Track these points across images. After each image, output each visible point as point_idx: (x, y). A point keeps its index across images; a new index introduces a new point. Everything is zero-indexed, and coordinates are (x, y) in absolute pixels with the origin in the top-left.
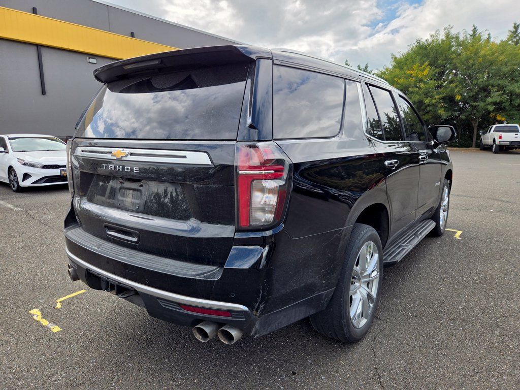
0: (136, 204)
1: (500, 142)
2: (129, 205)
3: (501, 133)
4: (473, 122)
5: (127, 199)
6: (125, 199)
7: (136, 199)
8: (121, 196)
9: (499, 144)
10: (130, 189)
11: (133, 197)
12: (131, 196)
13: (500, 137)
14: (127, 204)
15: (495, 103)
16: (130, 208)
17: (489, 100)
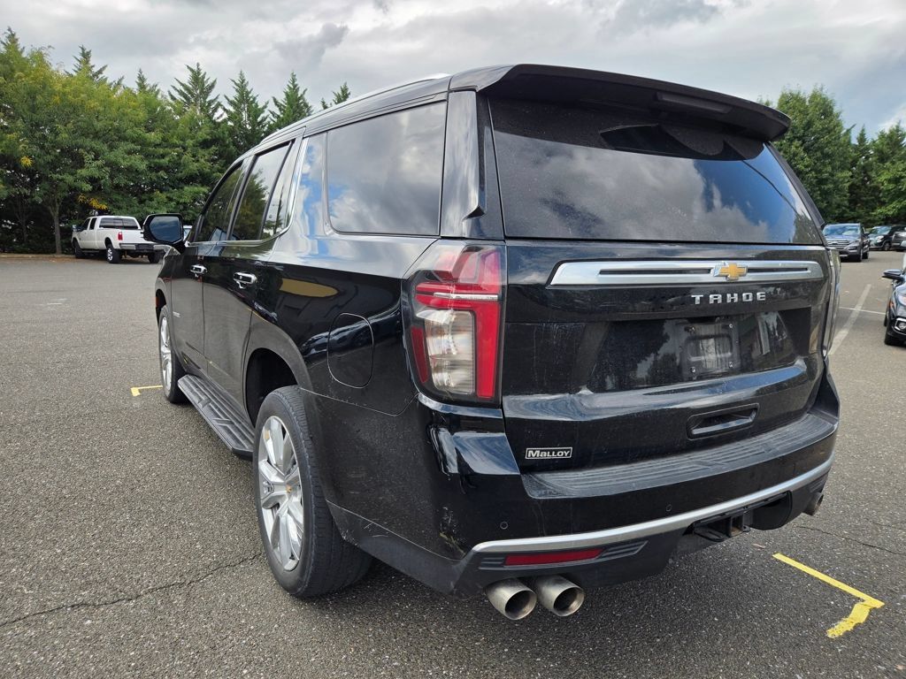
0: (727, 360)
1: (120, 244)
2: (715, 366)
3: (120, 230)
4: (50, 208)
5: (707, 357)
6: (703, 358)
7: (724, 352)
8: (693, 355)
9: (119, 248)
10: (708, 337)
11: (718, 351)
12: (712, 349)
13: (120, 237)
14: (709, 366)
15: (92, 180)
16: (718, 371)
17: (83, 172)
